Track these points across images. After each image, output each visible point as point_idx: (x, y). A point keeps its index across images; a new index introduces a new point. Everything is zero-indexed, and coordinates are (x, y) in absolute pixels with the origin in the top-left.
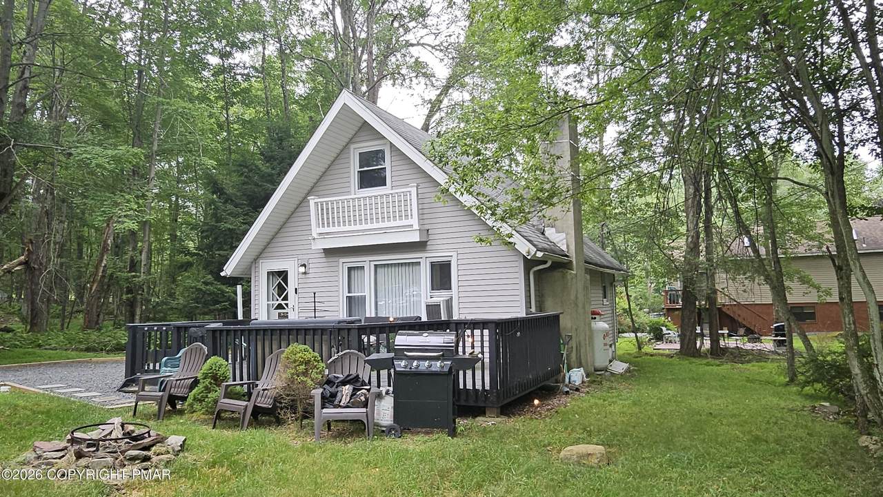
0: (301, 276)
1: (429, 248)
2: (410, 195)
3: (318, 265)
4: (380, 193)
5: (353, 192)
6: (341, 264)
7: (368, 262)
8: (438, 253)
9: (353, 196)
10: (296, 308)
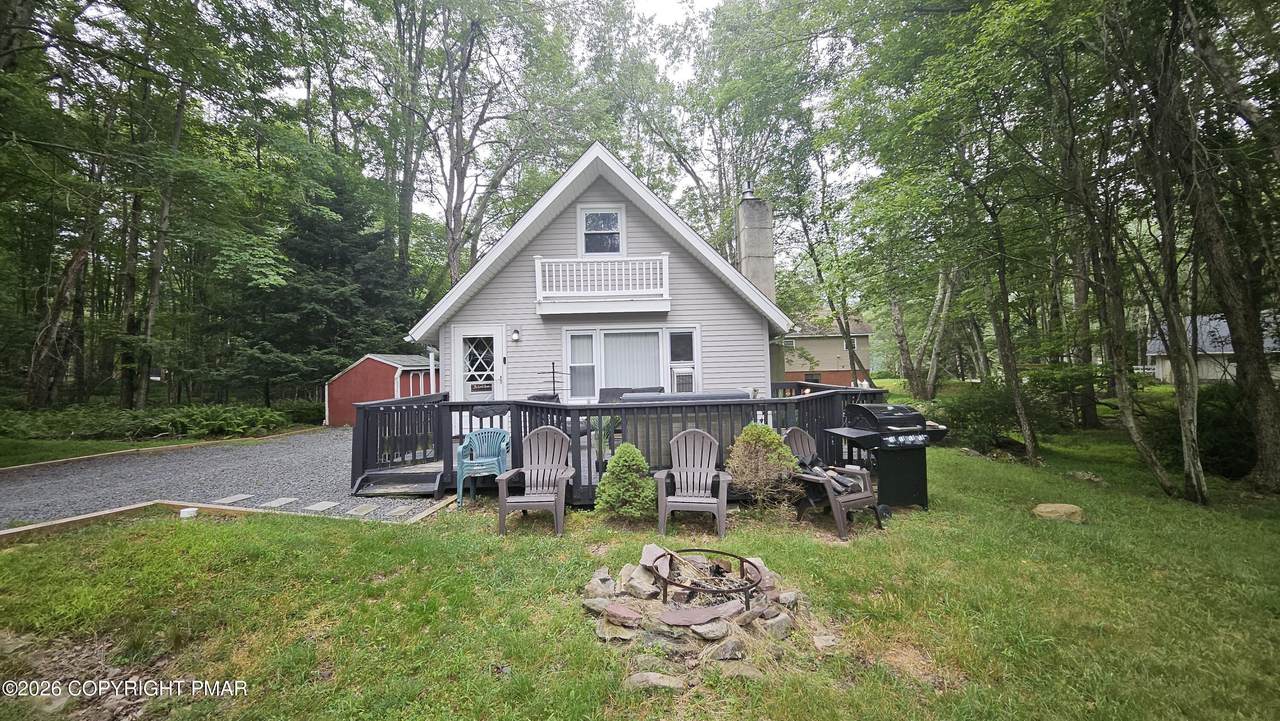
0: (510, 344)
1: (669, 318)
2: (661, 263)
3: (533, 331)
4: (611, 260)
5: (580, 255)
6: (564, 333)
7: (598, 331)
8: (679, 326)
9: (579, 260)
10: (505, 381)
